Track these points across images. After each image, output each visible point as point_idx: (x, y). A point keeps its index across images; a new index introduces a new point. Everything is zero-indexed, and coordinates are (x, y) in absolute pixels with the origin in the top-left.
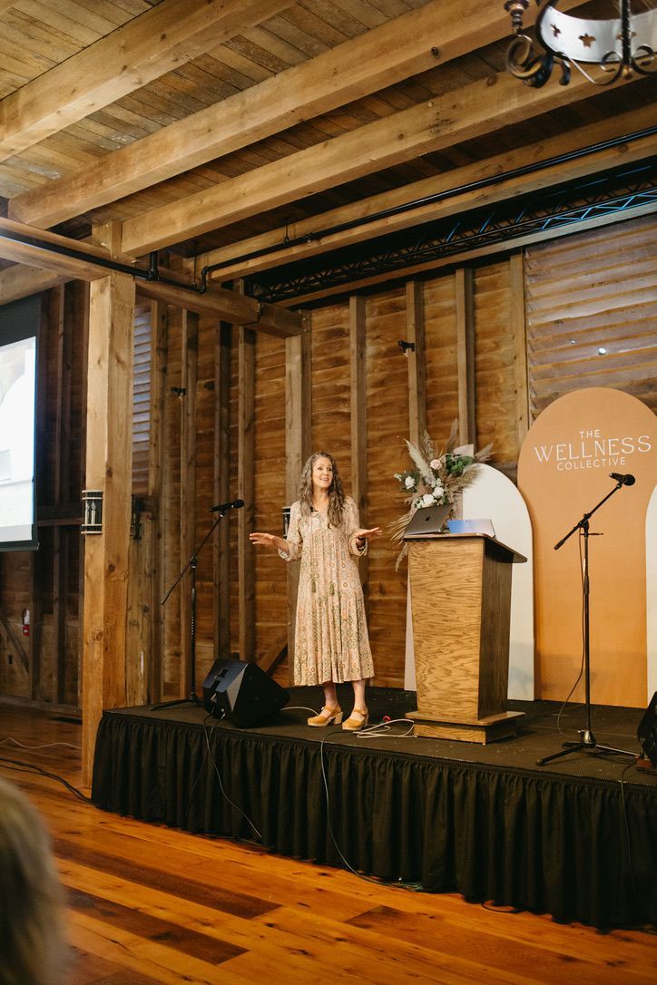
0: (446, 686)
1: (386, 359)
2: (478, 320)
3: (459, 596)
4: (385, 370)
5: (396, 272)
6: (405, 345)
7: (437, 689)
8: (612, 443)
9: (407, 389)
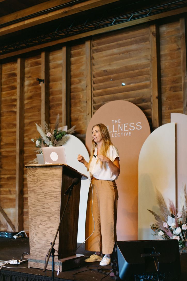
0: (43, 242)
1: (33, 87)
2: (72, 70)
3: (50, 196)
4: (32, 92)
5: (34, 47)
6: (40, 80)
7: (39, 243)
8: (126, 125)
9: (41, 100)
